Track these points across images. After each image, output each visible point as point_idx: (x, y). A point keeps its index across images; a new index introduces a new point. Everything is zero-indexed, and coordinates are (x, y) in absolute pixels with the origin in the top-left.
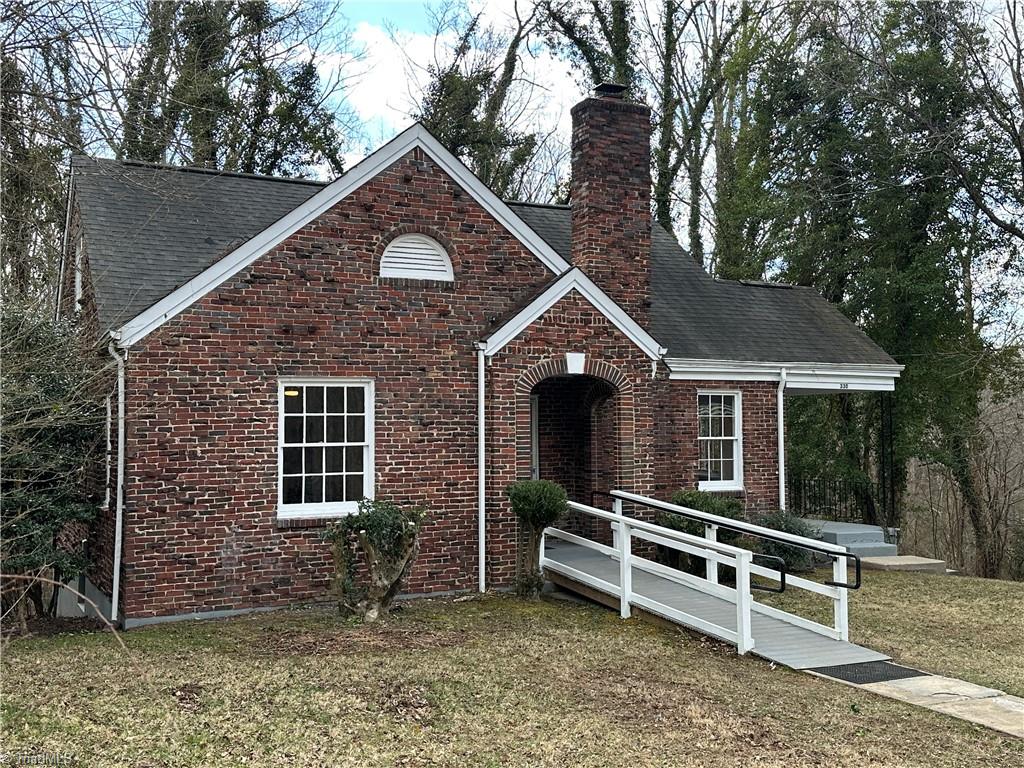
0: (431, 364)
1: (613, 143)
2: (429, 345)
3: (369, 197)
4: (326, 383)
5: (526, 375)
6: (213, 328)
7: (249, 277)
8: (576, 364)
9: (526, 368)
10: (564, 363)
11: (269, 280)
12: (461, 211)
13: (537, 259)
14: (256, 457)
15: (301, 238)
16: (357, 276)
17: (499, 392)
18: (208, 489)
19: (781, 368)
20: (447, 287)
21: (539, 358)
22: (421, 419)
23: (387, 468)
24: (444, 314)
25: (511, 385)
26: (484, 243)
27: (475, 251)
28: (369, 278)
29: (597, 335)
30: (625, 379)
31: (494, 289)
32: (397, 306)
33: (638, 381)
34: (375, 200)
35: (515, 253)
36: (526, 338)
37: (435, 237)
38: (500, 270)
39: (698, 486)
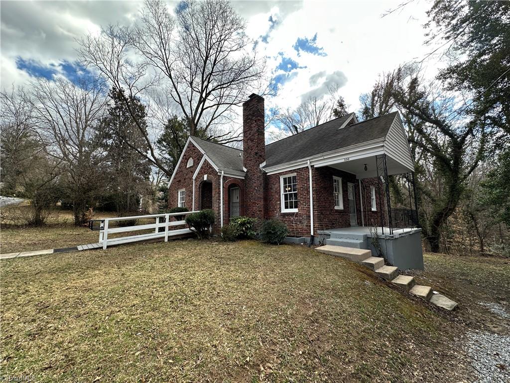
0: (190, 184)
2: (190, 179)
9: (199, 181)
10: (204, 178)
12: (194, 150)
15: (180, 165)
20: (192, 166)
21: (201, 178)
24: (192, 173)
25: (197, 185)
28: (186, 168)
29: (209, 169)
30: (213, 179)
32: (188, 173)
33: (216, 179)
35: (200, 155)
36: (199, 174)
37: (191, 157)
39: (280, 210)
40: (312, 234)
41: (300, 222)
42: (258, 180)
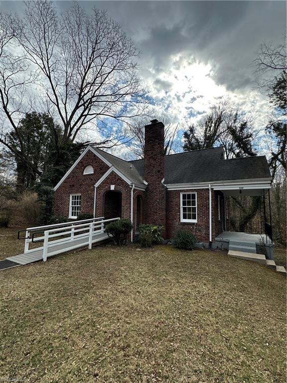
2: (89, 186)
4: (77, 195)
5: (103, 191)
7: (67, 178)
9: (103, 189)
10: (110, 187)
12: (95, 159)
14: (66, 208)
16: (80, 175)
17: (98, 195)
19: (208, 184)
20: (92, 174)
21: (106, 187)
22: (87, 201)
23: (82, 210)
24: (92, 180)
25: (100, 193)
27: (97, 166)
28: (82, 175)
29: (118, 180)
30: (123, 190)
31: (100, 173)
32: (85, 180)
33: (126, 190)
34: (83, 161)
35: (104, 166)
36: (103, 183)
39: (180, 220)
40: (211, 240)
41: (199, 231)
42: (160, 193)
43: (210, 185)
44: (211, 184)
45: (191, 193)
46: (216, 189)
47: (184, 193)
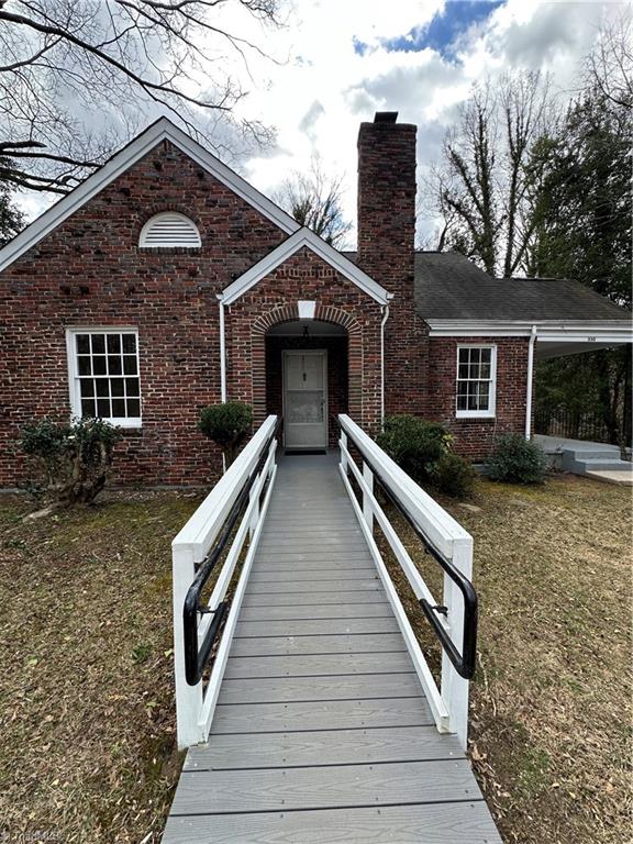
0: (181, 315)
1: (383, 156)
2: (181, 299)
3: (126, 184)
4: (106, 331)
5: (260, 320)
6: (14, 293)
7: (38, 253)
8: (307, 310)
9: (261, 314)
10: (295, 309)
11: (53, 254)
12: (205, 189)
13: (274, 225)
14: (50, 384)
15: (75, 221)
16: (120, 248)
17: (238, 334)
18: (18, 406)
19: (532, 325)
21: (273, 306)
22: (175, 357)
23: (149, 394)
24: (193, 273)
25: (247, 328)
26: (226, 214)
27: (218, 222)
28: (129, 248)
29: (328, 285)
30: (354, 322)
31: (236, 252)
32: (154, 270)
33: (367, 323)
34: (132, 187)
35: (255, 222)
36: (260, 290)
37: (181, 211)
38: (241, 236)
39: (454, 414)
42: (413, 343)
43: (534, 329)
44: (537, 325)
45: (481, 346)
46: (545, 338)
47: (465, 346)
